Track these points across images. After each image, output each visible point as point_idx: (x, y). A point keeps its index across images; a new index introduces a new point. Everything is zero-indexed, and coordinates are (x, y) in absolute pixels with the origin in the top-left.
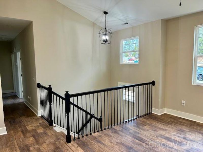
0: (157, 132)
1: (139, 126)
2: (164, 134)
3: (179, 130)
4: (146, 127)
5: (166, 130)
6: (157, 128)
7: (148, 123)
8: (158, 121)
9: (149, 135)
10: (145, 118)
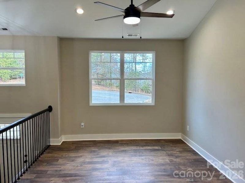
0: (76, 161)
1: (52, 163)
2: (85, 160)
3: (91, 152)
4: (60, 161)
5: (81, 156)
6: (73, 158)
7: (57, 156)
8: (64, 151)
9: (73, 168)
10: (49, 153)
